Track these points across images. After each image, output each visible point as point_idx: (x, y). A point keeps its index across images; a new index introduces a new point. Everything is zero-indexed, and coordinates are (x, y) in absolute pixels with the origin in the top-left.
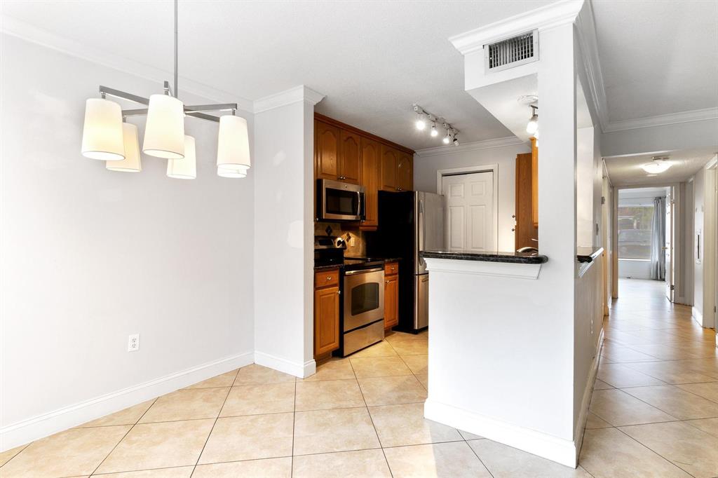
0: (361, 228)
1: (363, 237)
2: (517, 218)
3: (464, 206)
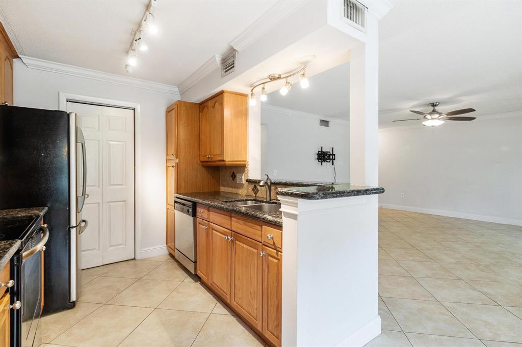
2: (179, 156)
3: (99, 141)
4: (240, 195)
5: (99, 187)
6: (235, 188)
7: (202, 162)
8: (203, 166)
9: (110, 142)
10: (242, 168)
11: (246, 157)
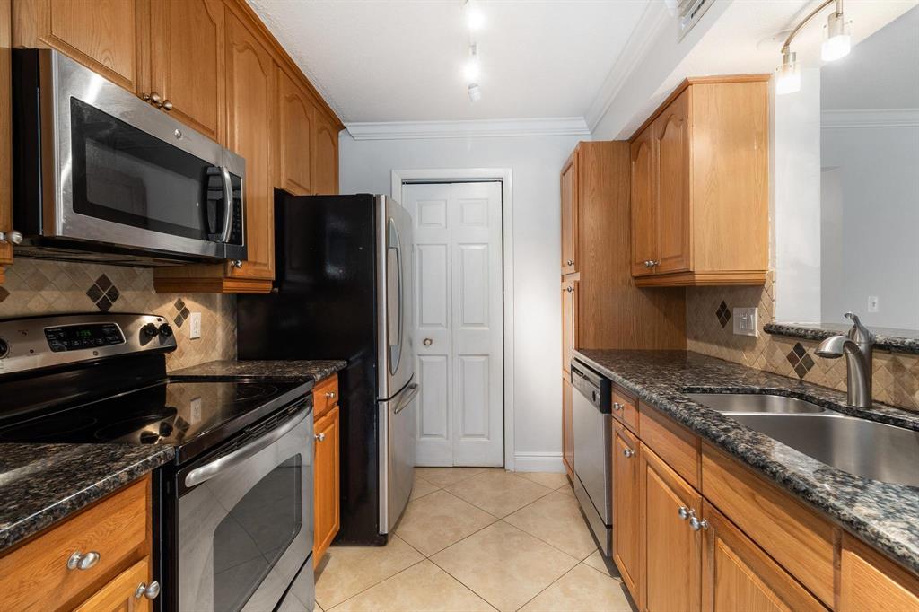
0: (227, 284)
1: (224, 309)
2: (581, 267)
3: (446, 245)
4: (746, 369)
5: (447, 327)
6: (727, 345)
7: (636, 278)
8: (640, 287)
9: (464, 247)
10: (752, 291)
11: (765, 260)
